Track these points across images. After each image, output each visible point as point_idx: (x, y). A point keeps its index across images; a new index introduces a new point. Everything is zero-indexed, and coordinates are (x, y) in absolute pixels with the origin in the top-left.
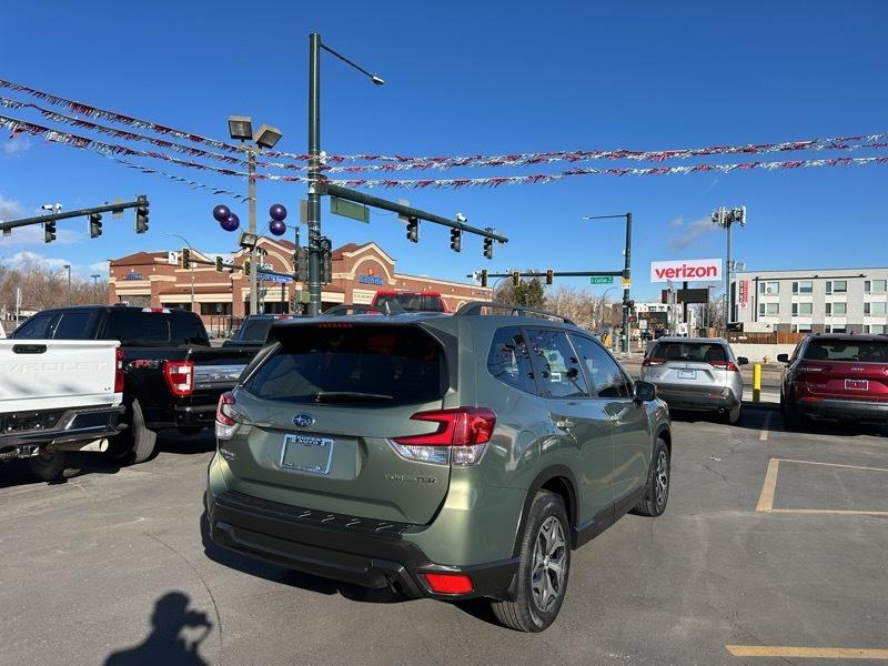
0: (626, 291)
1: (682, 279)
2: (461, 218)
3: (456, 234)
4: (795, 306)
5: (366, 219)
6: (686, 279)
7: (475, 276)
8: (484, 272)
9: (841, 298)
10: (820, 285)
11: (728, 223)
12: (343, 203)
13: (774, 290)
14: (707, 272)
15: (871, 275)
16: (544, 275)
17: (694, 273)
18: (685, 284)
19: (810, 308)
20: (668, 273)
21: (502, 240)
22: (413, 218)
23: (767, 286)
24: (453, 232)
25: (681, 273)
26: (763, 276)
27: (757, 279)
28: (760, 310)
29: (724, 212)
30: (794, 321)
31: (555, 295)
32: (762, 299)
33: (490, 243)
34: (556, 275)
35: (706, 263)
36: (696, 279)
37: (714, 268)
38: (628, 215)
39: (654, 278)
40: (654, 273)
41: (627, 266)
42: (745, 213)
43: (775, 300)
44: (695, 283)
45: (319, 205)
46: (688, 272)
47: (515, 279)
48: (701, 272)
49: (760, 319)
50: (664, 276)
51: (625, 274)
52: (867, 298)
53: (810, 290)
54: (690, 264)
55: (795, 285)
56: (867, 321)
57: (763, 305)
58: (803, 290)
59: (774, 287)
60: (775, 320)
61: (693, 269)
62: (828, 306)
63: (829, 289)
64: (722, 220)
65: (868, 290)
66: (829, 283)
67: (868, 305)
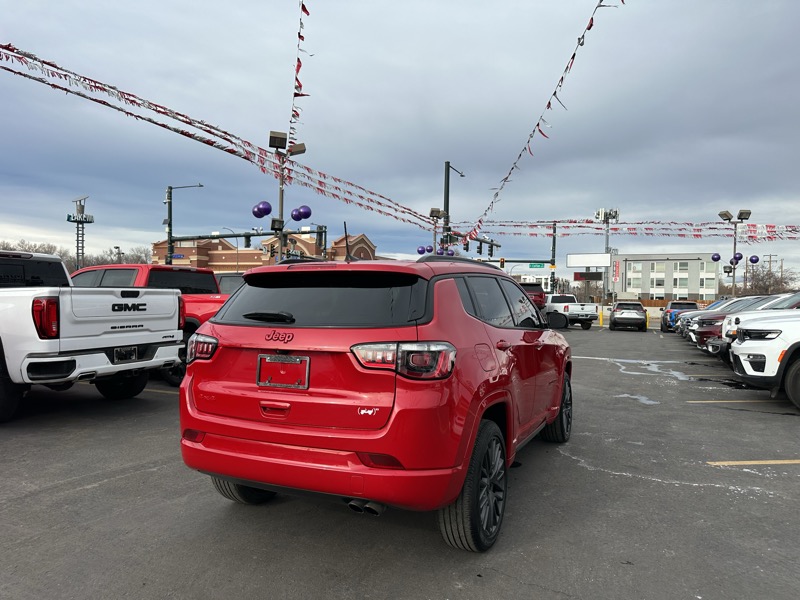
0: (553, 273)
1: (586, 265)
4: (652, 280)
6: (588, 265)
9: (685, 275)
10: (670, 265)
11: (607, 220)
15: (705, 258)
16: (498, 261)
18: (588, 268)
21: (498, 246)
26: (630, 258)
27: (626, 260)
28: (627, 283)
30: (652, 291)
32: (630, 275)
34: (507, 261)
41: (554, 256)
43: (640, 275)
49: (629, 290)
51: (553, 262)
52: (703, 275)
55: (653, 265)
56: (702, 291)
57: (630, 279)
59: (638, 266)
60: (639, 291)
62: (675, 280)
63: (676, 268)
64: (602, 217)
65: (702, 269)
66: (676, 264)
67: (702, 280)
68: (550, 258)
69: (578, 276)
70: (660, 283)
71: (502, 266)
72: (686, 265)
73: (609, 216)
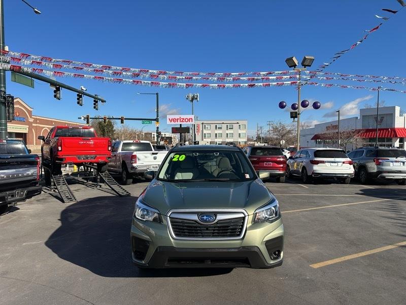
0: (158, 128)
1: (179, 123)
2: (83, 88)
3: (80, 97)
4: (216, 134)
5: (32, 86)
6: (181, 123)
7: (83, 118)
8: (88, 116)
9: (231, 131)
10: (224, 126)
11: (192, 101)
12: (18, 76)
13: (209, 128)
14: (189, 120)
15: (241, 123)
16: (119, 119)
17: (184, 121)
18: (181, 125)
19: (221, 135)
20: (174, 120)
21: (103, 101)
22: (58, 87)
23: (206, 126)
24: (78, 95)
25: (179, 120)
26: (205, 122)
27: (203, 124)
28: (204, 136)
29: (191, 95)
30: (216, 140)
31: (120, 129)
32: (205, 132)
33: (97, 102)
34: (125, 119)
35: (189, 117)
36: (185, 123)
37: (192, 119)
38: (157, 94)
39: (168, 122)
40: (168, 120)
41: (157, 116)
42: (198, 96)
43: (209, 132)
44: (185, 124)
45: (4, 76)
46: (181, 120)
47: (105, 120)
48: (187, 120)
49: (204, 139)
50: (172, 122)
51: (157, 120)
52: (240, 132)
53: (221, 128)
54: (183, 117)
55: (216, 126)
56: (240, 140)
57: (205, 134)
58: (219, 128)
60: (209, 140)
61: (183, 119)
62: (227, 134)
63: (227, 128)
64: (190, 98)
65: (240, 128)
66: (227, 126)
67: (240, 134)
68: (155, 118)
69: (175, 130)
71: (122, 122)
72: (232, 126)
73: (193, 99)
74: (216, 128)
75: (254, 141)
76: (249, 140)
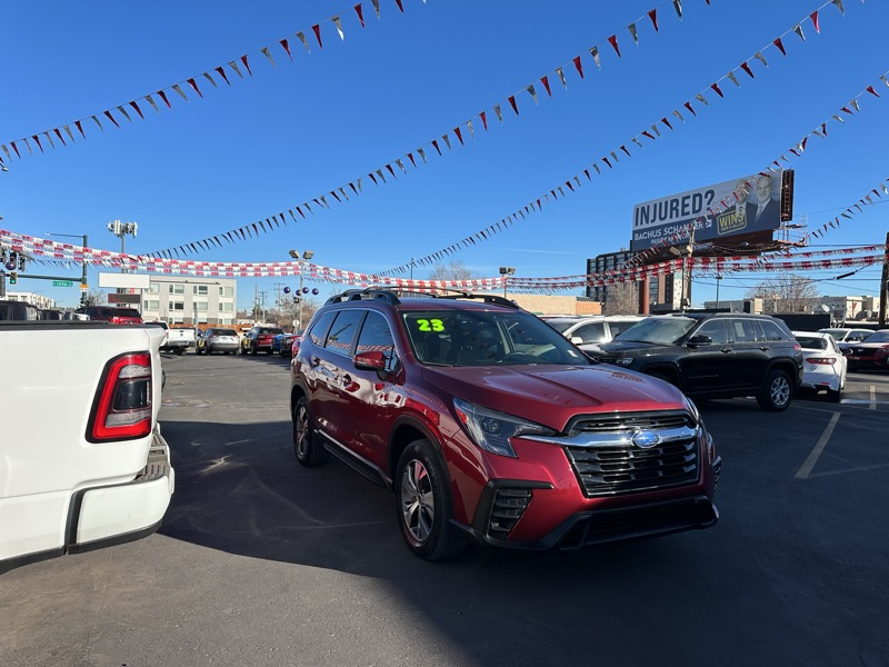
4: (171, 303)
10: (189, 288)
11: (122, 235)
13: (156, 290)
15: (224, 283)
16: (9, 275)
28: (144, 306)
29: (118, 225)
30: (171, 315)
32: (147, 297)
34: (19, 277)
38: (84, 237)
41: (85, 274)
42: (136, 227)
43: (156, 298)
49: (146, 313)
51: (83, 281)
52: (222, 300)
53: (182, 291)
55: (171, 287)
56: (221, 316)
57: (146, 302)
58: (177, 291)
59: (155, 288)
62: (195, 304)
63: (195, 292)
64: (117, 231)
65: (221, 293)
66: (195, 287)
67: (221, 305)
68: (80, 276)
69: (112, 297)
70: (179, 306)
72: (205, 288)
73: (125, 230)
74: (171, 290)
75: (248, 318)
76: (240, 316)
